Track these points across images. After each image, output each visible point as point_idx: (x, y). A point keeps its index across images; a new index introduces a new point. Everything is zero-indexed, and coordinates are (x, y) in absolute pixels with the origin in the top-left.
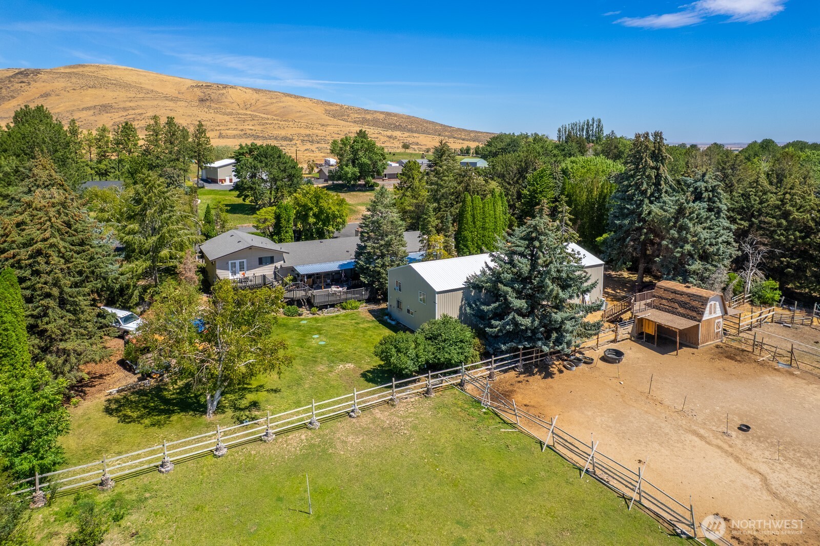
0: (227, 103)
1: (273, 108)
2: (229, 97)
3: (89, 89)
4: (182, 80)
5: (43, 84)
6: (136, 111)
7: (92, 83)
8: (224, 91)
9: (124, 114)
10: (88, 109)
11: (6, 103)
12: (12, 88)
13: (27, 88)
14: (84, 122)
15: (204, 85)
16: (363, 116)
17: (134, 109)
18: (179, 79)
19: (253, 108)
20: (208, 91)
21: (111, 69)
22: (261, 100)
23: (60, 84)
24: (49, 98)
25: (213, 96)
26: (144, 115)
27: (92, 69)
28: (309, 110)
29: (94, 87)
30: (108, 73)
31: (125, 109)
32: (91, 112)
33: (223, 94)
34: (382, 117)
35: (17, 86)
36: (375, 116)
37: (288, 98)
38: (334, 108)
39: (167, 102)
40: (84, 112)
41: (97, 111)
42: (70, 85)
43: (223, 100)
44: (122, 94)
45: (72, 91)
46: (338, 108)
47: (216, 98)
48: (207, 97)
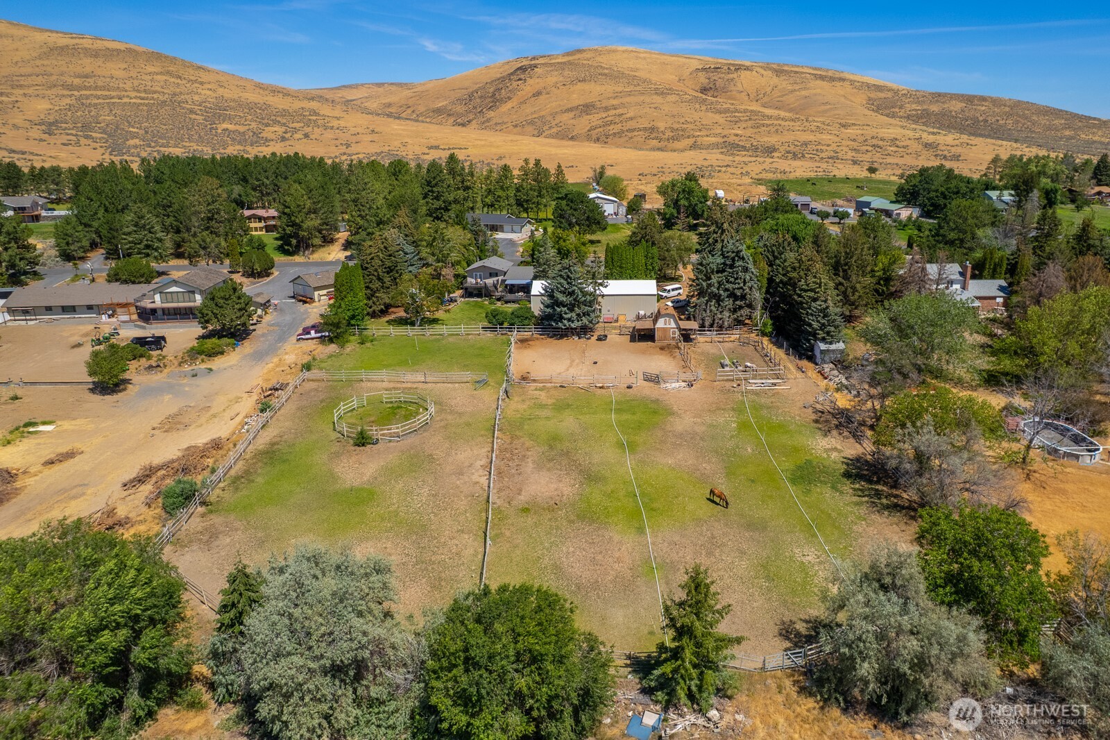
0: (734, 93)
1: (790, 99)
2: (739, 85)
3: (579, 83)
4: (687, 60)
5: (537, 80)
6: (618, 112)
7: (583, 75)
8: (735, 75)
9: (604, 116)
10: (570, 110)
11: (503, 105)
12: (511, 88)
13: (522, 86)
14: (563, 127)
15: (712, 67)
16: (925, 107)
17: (615, 109)
18: (684, 60)
19: (766, 99)
20: (715, 76)
21: (610, 52)
22: (779, 87)
23: (553, 79)
24: (541, 97)
25: (720, 83)
26: (624, 116)
27: (588, 55)
28: (843, 99)
29: (584, 80)
30: (604, 60)
31: (606, 109)
32: (571, 115)
33: (732, 80)
34: (956, 106)
35: (515, 84)
36: (946, 106)
37: (819, 82)
38: (882, 95)
39: (655, 97)
40: (566, 114)
41: (578, 112)
42: (561, 79)
43: (730, 89)
44: (609, 88)
45: (563, 87)
46: (890, 95)
47: (722, 86)
48: (711, 85)
